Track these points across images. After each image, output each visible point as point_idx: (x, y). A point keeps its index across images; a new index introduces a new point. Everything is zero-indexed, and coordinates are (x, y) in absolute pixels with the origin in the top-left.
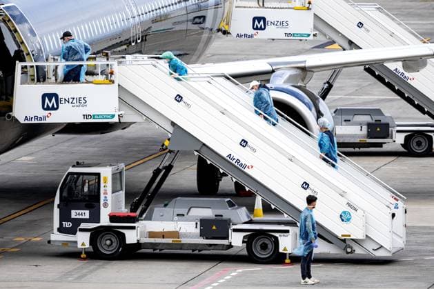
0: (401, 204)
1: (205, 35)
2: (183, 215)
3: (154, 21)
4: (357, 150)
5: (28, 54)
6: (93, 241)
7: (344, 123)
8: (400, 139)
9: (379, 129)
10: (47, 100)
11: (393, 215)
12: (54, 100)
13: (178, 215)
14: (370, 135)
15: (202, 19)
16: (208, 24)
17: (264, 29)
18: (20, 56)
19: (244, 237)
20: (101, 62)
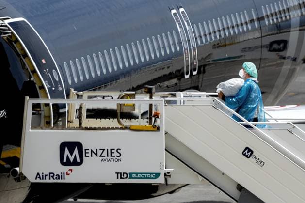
3: (217, 45)
5: (42, 87)
10: (67, 152)
12: (76, 152)
15: (282, 45)
16: (290, 51)
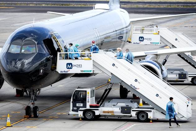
0: (190, 102)
1: (123, 43)
2: (115, 105)
3: (105, 38)
4: (175, 83)
5: (62, 50)
6: (84, 114)
7: (171, 74)
8: (190, 79)
9: (183, 76)
10: (68, 65)
11: (188, 106)
12: (70, 65)
13: (113, 105)
14: (179, 78)
15: (121, 38)
16: (124, 39)
17: (143, 41)
18: (59, 50)
19: (136, 113)
20: (87, 52)
